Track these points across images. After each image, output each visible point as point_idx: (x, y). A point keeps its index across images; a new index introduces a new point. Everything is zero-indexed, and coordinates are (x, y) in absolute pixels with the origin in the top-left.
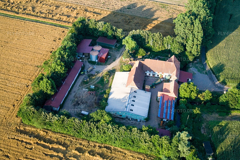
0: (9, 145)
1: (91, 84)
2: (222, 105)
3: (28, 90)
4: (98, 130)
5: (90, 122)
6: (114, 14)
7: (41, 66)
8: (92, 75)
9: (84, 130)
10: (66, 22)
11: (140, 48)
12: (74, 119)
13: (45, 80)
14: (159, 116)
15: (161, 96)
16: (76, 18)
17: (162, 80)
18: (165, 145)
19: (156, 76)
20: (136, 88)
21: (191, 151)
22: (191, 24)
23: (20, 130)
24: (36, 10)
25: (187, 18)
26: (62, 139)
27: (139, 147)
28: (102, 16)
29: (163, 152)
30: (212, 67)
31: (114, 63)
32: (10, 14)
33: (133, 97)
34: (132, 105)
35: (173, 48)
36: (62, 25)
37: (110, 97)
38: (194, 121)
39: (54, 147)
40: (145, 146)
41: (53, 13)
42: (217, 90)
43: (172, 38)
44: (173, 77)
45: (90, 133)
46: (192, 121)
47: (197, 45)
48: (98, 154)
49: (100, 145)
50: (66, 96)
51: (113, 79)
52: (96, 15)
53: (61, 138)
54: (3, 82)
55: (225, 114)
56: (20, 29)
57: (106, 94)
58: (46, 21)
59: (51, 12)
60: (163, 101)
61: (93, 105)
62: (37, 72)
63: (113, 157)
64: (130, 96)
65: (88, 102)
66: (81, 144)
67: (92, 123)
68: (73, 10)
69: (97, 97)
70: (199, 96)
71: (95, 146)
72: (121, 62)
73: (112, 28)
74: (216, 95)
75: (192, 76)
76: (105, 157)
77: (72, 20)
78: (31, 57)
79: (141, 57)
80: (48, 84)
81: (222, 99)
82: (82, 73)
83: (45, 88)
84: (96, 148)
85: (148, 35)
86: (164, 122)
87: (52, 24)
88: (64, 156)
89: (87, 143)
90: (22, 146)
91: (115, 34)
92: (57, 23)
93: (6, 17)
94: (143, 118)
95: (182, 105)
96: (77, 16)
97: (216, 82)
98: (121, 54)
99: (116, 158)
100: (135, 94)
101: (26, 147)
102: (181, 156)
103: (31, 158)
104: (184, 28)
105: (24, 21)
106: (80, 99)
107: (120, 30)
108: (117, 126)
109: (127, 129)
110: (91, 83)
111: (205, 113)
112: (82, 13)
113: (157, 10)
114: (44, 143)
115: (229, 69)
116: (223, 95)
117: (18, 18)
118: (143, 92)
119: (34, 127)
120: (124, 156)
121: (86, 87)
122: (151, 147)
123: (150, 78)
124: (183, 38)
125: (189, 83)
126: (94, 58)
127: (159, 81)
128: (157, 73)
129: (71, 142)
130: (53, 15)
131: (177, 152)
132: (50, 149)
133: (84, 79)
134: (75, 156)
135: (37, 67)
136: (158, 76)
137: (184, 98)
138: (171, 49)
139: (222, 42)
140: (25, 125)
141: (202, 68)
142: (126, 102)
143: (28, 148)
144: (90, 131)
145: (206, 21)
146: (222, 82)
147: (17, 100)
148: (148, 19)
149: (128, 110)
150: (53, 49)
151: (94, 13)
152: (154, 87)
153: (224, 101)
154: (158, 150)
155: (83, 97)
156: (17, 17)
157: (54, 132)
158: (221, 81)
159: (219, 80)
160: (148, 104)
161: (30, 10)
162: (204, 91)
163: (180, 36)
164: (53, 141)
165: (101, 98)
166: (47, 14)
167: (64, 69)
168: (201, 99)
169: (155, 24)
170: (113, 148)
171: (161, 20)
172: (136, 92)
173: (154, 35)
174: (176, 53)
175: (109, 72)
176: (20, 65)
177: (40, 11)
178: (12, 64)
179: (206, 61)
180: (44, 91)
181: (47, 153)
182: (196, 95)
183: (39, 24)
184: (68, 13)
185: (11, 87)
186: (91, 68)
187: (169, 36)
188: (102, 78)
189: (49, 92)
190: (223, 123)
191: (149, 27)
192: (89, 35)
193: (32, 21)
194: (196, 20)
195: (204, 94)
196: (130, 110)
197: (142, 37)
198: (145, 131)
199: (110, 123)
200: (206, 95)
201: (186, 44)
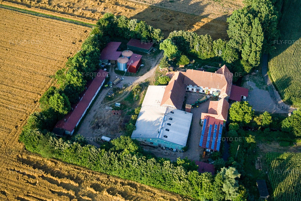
0: (7, 178)
1: (116, 101)
2: (285, 132)
3: (37, 107)
4: (120, 162)
5: (110, 152)
6: (152, 9)
7: (54, 76)
8: (119, 89)
9: (102, 162)
10: (90, 19)
11: (182, 54)
12: (90, 148)
13: (56, 95)
14: (201, 145)
15: (205, 119)
16: (103, 13)
17: (208, 96)
18: (205, 185)
19: (201, 91)
20: (173, 107)
21: (239, 193)
22: (249, 25)
23: (22, 158)
24: (53, 3)
25: (244, 16)
26: (75, 172)
27: (172, 186)
28: (136, 12)
29: (202, 193)
30: (274, 81)
31: (148, 73)
32: (20, 7)
33: (169, 119)
34: (166, 130)
35: (224, 55)
36: (85, 22)
37: (140, 119)
38: (246, 153)
39: (64, 182)
40: (179, 185)
41: (74, 7)
42: (280, 111)
43: (224, 43)
44: (223, 94)
45: (110, 165)
46: (244, 152)
47: (256, 52)
48: (120, 193)
49: (123, 181)
50: (83, 115)
51: (145, 94)
52: (128, 10)
53: (73, 171)
54: (5, 95)
55: (288, 143)
56: (31, 28)
57: (134, 114)
58: (64, 17)
59: (72, 5)
60: (207, 125)
61: (117, 128)
62: (49, 83)
63: (138, 197)
64: (164, 117)
65: (111, 124)
66: (98, 179)
67: (113, 153)
68: (100, 3)
69: (123, 118)
70: (255, 119)
71: (116, 183)
72: (157, 72)
73: (147, 28)
74: (278, 118)
75: (248, 92)
76: (128, 197)
77: (98, 16)
78: (43, 64)
79: (183, 67)
80: (59, 100)
81: (285, 124)
82: (106, 86)
83: (55, 105)
84: (118, 185)
85: (193, 38)
86: (207, 152)
87: (72, 22)
88: (75, 194)
89: (107, 178)
90: (23, 181)
91: (151, 35)
92: (79, 20)
93: (15, 12)
94: (180, 147)
95: (232, 131)
96: (105, 11)
97: (280, 100)
98: (158, 61)
99: (142, 198)
100: (171, 116)
101: (28, 182)
102: (226, 199)
103: (34, 196)
104: (239, 30)
105: (37, 17)
106: (101, 120)
107: (157, 31)
108: (144, 158)
109: (158, 162)
110: (117, 99)
111: (262, 142)
112: (112, 7)
113: (208, 4)
114: (52, 177)
115: (297, 84)
116: (287, 119)
117: (30, 12)
118: (182, 113)
119: (40, 156)
120: (152, 197)
121: (110, 105)
122: (188, 187)
123: (193, 94)
124: (237, 43)
125: (242, 102)
126: (122, 67)
127: (204, 98)
128: (202, 87)
129: (86, 176)
130: (73, 10)
131: (221, 193)
132: (58, 185)
133: (107, 94)
134: (90, 195)
135: (49, 77)
136: (203, 91)
137: (235, 122)
138: (222, 56)
139: (290, 47)
140: (29, 153)
141: (262, 82)
142: (160, 125)
143: (30, 183)
144: (110, 163)
145: (269, 20)
146: (287, 101)
147: (21, 120)
148: (195, 16)
149: (162, 136)
150: (71, 53)
151: (127, 7)
152: (198, 107)
153: (288, 127)
154: (196, 191)
155: (105, 118)
156: (28, 11)
157: (66, 163)
158: (286, 99)
159: (282, 98)
160: (188, 129)
161: (46, 2)
162: (262, 113)
163: (234, 40)
164: (64, 175)
165: (127, 120)
166: (66, 8)
167: (82, 81)
168: (258, 124)
169: (204, 22)
170: (139, 186)
171: (212, 17)
172: (173, 113)
173: (200, 38)
174: (228, 62)
175: (140, 85)
176: (27, 75)
177: (58, 4)
178: (17, 72)
179: (268, 73)
180: (54, 109)
181: (54, 190)
182: (251, 119)
183: (55, 21)
184: (93, 7)
185: (15, 103)
186: (118, 80)
187: (220, 39)
188: (131, 92)
189: (61, 111)
190: (285, 156)
191: (196, 27)
192: (118, 36)
193: (47, 17)
194: (256, 19)
195: (261, 116)
196: (164, 137)
197: (185, 40)
198: (180, 165)
199: (136, 153)
200: (264, 118)
201: (241, 51)
